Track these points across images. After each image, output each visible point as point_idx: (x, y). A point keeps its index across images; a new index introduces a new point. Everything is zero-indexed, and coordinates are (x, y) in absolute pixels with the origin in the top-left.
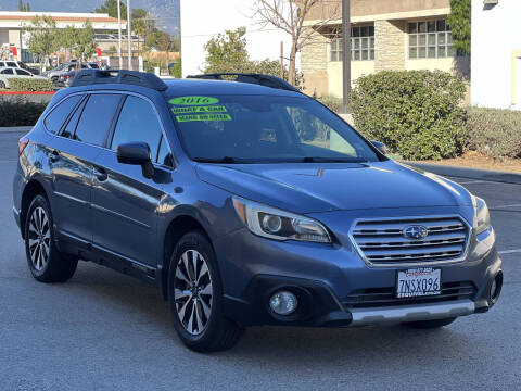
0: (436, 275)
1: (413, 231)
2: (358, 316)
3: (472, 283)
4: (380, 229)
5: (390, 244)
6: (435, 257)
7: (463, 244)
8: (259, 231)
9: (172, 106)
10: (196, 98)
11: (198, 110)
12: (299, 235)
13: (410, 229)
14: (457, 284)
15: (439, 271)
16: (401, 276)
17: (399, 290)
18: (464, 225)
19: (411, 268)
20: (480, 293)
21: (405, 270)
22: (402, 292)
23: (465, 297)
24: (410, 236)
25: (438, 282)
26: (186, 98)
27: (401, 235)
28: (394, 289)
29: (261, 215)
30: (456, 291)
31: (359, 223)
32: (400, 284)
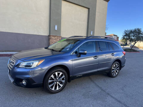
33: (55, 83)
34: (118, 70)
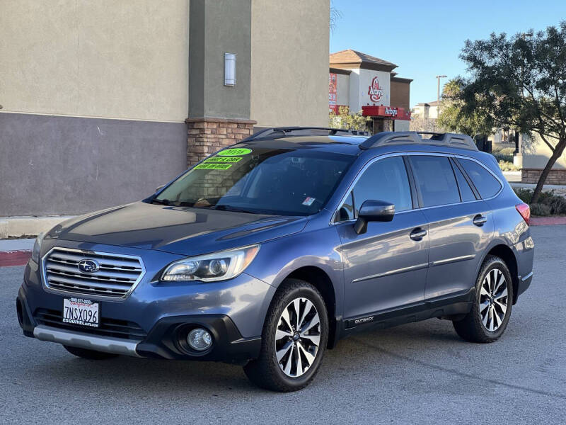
0: (95, 308)
1: (85, 265)
7: (130, 285)
13: (83, 262)
14: (125, 323)
15: (97, 305)
16: (66, 302)
17: (65, 316)
19: (74, 297)
21: (68, 298)
22: (67, 318)
25: (97, 315)
27: (76, 266)
28: (61, 313)
31: (55, 251)
32: (65, 310)
33: (293, 344)
34: (503, 301)
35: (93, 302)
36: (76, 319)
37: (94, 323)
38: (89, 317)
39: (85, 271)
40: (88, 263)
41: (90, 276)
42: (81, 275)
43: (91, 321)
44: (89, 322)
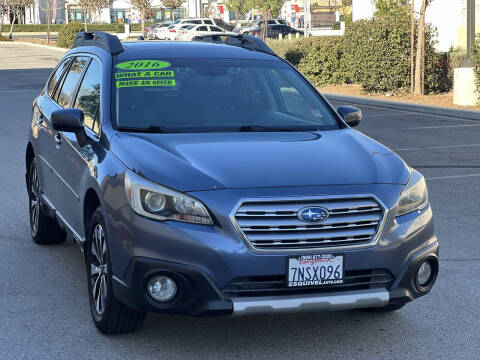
0: (338, 262)
1: (310, 213)
2: (240, 306)
3: (387, 270)
4: (270, 210)
5: (280, 227)
6: (336, 242)
7: (376, 227)
8: (139, 210)
9: (117, 70)
10: (145, 62)
11: (143, 75)
12: (182, 216)
13: (307, 211)
14: (369, 271)
15: (341, 258)
16: (293, 263)
17: (290, 279)
18: (380, 206)
19: (306, 254)
20: (398, 281)
21: (297, 257)
22: (293, 280)
23: (378, 286)
24: (306, 219)
25: (340, 270)
26: (136, 62)
27: (296, 218)
28: (285, 277)
29: (143, 193)
30: (368, 279)
31: (245, 204)
32: (291, 273)
35: (335, 254)
36: (308, 280)
37: (337, 279)
38: (328, 274)
39: (313, 221)
40: (313, 210)
41: (322, 226)
42: (307, 226)
43: (332, 277)
44: (328, 280)
